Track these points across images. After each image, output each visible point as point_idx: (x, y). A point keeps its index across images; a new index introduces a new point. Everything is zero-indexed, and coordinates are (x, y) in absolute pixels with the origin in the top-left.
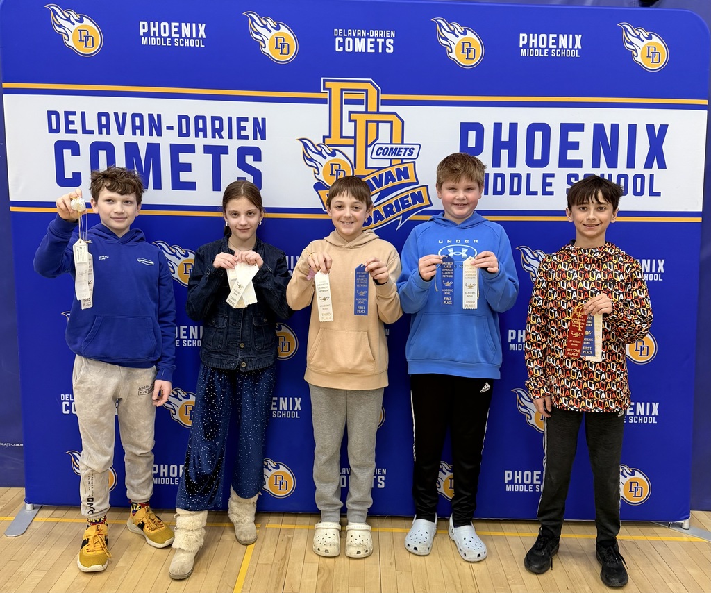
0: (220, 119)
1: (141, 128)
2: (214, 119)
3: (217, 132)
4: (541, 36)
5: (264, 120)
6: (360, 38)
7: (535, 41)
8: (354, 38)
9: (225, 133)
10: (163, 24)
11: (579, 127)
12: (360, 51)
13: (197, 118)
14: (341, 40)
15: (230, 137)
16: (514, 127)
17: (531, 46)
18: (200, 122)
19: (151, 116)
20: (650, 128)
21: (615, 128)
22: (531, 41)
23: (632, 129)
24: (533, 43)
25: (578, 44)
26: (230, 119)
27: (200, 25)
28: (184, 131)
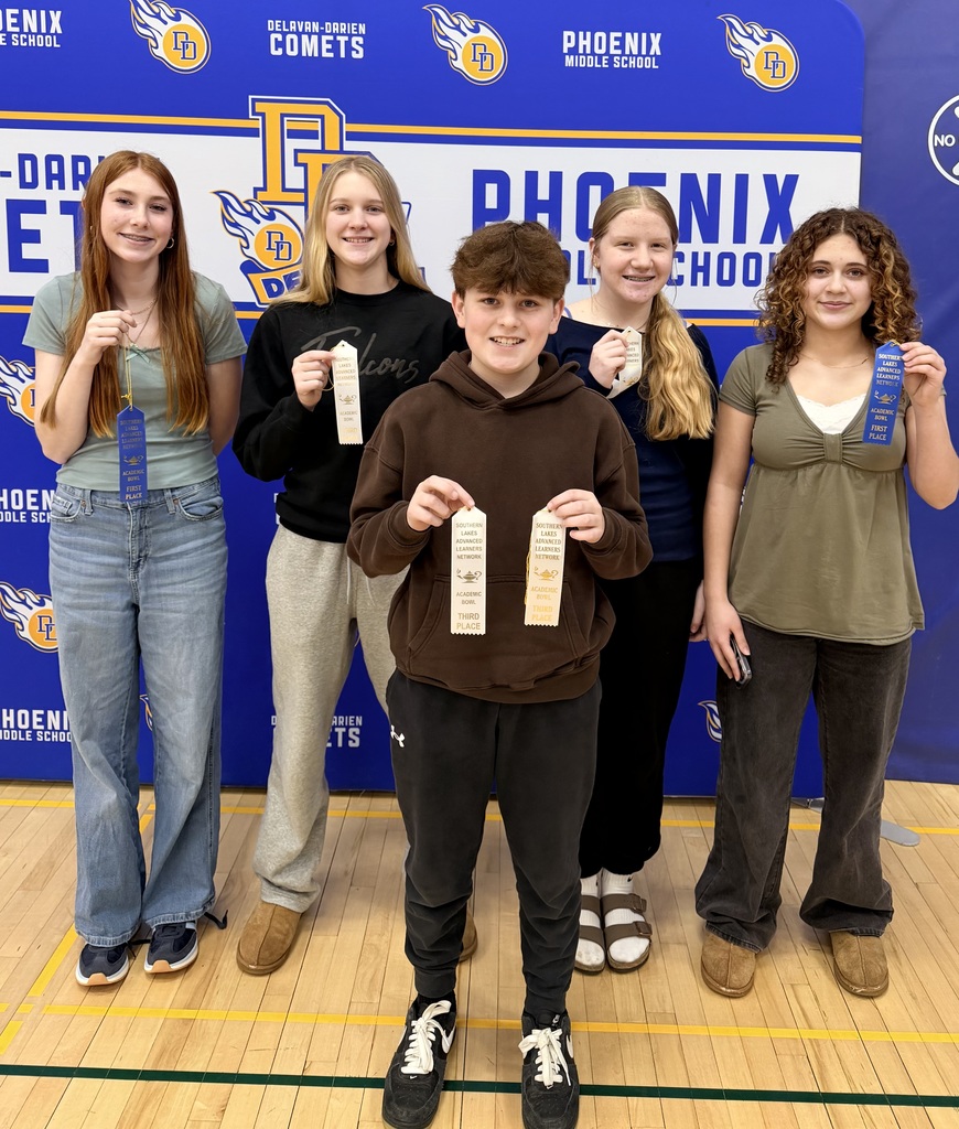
0: (86, 160)
2: (76, 159)
3: (81, 180)
4: (597, 35)
6: (310, 35)
7: (588, 43)
8: (299, 35)
11: (658, 179)
12: (310, 55)
13: (49, 159)
14: (280, 38)
16: (556, 178)
17: (581, 51)
18: (55, 165)
20: (770, 180)
21: (715, 180)
22: (582, 43)
23: (742, 182)
24: (585, 46)
25: (656, 49)
27: (52, 13)
28: (29, 179)
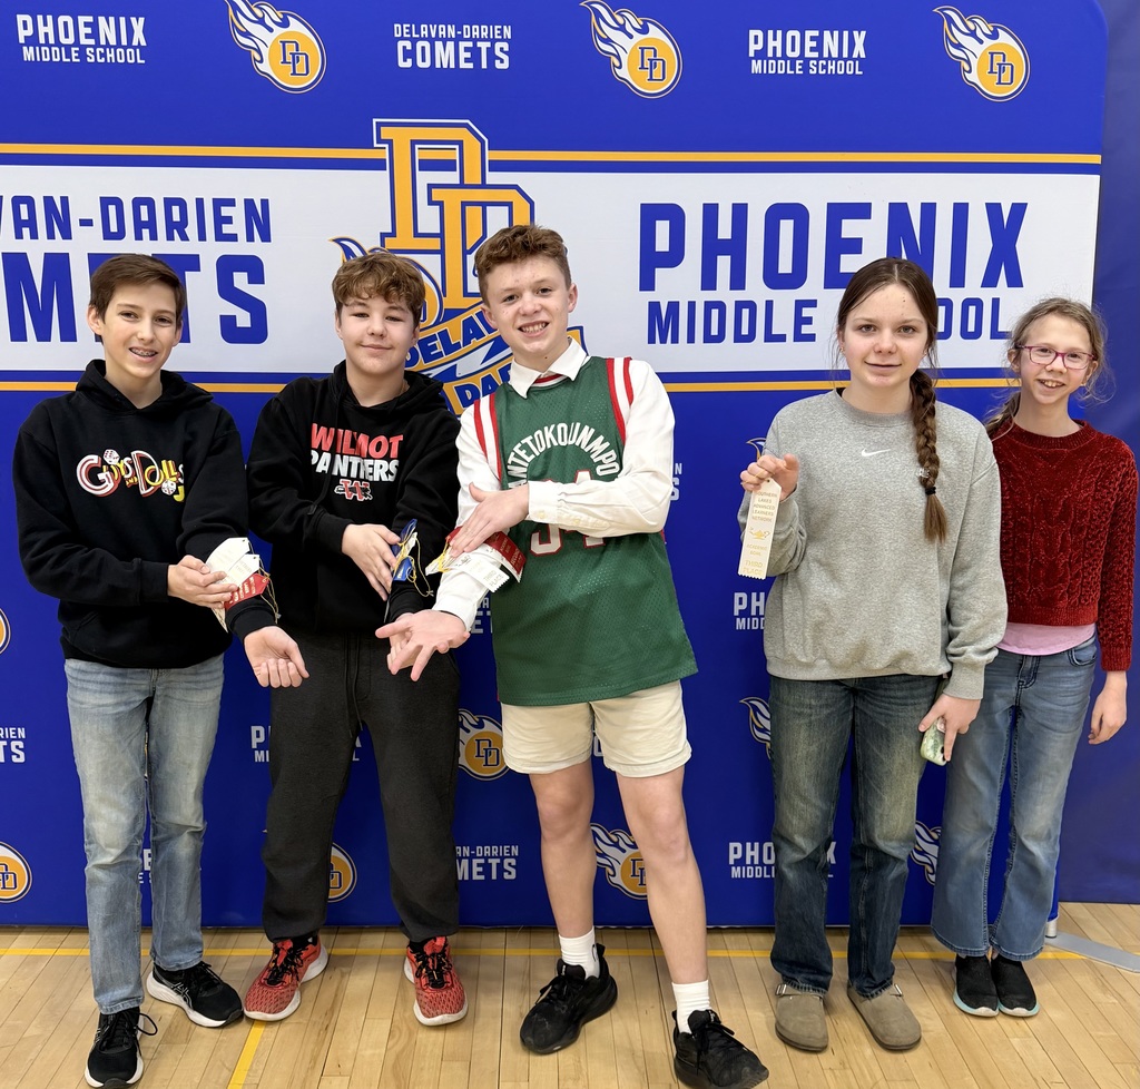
0: (182, 203)
1: (32, 223)
2: (169, 203)
3: (177, 228)
4: (790, 34)
5: (265, 203)
6: (445, 41)
7: (778, 44)
8: (432, 41)
9: (192, 229)
10: (62, 19)
11: (862, 211)
12: (445, 66)
13: (137, 202)
15: (202, 237)
16: (740, 212)
17: (770, 54)
18: (144, 209)
19: (49, 201)
20: (993, 210)
21: (929, 210)
22: (771, 44)
23: (961, 211)
24: (775, 48)
25: (860, 50)
26: (200, 202)
27: (133, 20)
28: (114, 228)
